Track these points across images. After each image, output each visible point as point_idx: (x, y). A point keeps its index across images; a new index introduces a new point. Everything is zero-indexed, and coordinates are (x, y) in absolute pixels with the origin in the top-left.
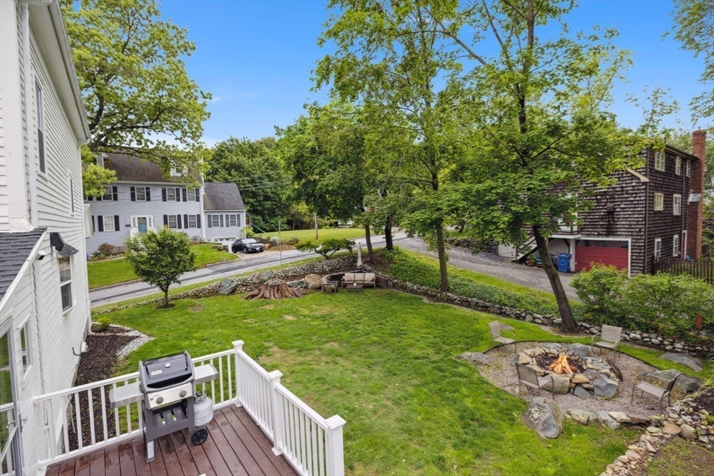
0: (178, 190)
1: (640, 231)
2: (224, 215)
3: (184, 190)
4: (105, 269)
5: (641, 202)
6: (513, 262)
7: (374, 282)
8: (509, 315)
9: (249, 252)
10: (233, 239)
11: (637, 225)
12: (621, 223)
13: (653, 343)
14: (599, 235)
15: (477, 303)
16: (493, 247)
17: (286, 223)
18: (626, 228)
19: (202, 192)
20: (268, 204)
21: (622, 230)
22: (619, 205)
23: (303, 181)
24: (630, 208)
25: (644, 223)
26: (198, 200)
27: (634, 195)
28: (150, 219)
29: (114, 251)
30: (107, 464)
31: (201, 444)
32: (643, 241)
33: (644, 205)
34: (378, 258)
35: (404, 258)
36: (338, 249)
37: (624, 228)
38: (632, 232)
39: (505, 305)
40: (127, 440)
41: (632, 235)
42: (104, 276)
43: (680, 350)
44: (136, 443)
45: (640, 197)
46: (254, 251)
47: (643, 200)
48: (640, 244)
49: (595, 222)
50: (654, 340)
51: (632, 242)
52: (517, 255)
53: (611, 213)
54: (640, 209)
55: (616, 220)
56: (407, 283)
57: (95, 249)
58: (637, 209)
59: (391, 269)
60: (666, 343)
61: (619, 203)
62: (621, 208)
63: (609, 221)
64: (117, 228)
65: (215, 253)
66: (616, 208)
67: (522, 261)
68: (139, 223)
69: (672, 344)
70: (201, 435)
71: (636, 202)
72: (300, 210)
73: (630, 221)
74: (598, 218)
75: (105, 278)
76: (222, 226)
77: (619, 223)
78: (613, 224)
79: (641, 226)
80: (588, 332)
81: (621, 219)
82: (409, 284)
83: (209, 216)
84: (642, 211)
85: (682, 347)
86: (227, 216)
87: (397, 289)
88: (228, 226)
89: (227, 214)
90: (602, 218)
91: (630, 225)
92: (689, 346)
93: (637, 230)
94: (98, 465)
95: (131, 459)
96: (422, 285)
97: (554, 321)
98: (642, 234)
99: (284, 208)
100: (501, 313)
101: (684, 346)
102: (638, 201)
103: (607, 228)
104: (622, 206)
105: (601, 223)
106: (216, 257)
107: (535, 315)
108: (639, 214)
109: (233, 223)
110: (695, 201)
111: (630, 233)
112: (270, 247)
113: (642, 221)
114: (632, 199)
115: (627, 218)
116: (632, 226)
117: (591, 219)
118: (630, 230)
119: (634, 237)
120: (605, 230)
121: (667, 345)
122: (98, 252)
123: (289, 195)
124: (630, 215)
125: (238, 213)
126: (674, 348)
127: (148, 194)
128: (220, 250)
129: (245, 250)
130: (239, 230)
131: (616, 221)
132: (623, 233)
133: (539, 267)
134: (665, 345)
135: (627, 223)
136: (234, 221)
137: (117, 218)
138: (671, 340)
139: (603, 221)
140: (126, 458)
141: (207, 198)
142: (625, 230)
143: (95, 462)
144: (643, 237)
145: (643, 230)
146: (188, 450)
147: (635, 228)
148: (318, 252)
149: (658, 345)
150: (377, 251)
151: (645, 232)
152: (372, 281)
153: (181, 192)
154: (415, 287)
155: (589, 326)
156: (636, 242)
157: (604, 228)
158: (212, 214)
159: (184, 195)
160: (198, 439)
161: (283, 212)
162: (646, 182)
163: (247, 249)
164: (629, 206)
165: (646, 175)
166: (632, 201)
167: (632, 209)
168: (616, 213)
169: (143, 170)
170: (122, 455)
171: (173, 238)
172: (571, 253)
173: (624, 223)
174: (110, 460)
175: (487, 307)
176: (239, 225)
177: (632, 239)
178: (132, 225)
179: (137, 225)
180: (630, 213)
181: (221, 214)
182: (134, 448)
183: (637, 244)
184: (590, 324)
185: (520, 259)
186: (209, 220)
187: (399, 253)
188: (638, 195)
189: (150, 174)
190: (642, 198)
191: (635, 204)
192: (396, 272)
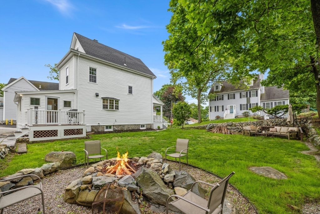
2: (273, 102)
3: (250, 93)
26: (257, 96)
28: (235, 106)
29: (220, 118)
64: (223, 110)
68: (230, 108)
83: (264, 103)
86: (276, 103)
122: (216, 118)
125: (284, 101)
137: (223, 107)
153: (248, 93)
158: (266, 102)
178: (228, 109)
179: (230, 109)
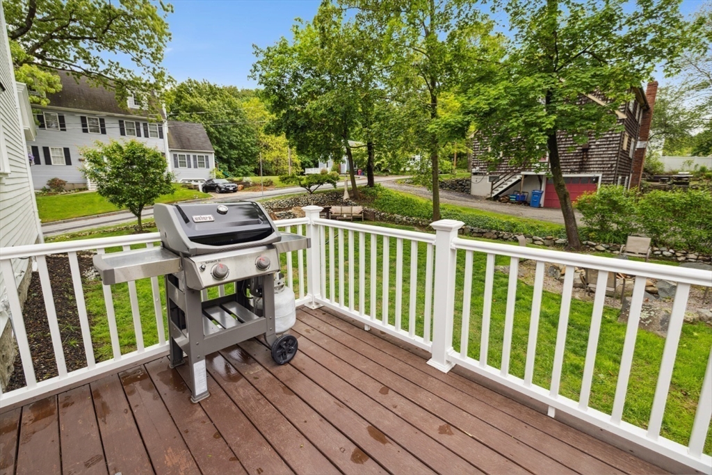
0: (138, 124)
1: (612, 167)
2: (191, 155)
3: (145, 125)
4: (57, 203)
5: (617, 139)
6: (487, 199)
7: (362, 215)
8: (507, 239)
9: (222, 192)
10: (202, 181)
11: (609, 161)
12: (594, 160)
13: (664, 256)
14: (572, 171)
15: (472, 230)
16: (467, 187)
17: (253, 172)
18: (599, 164)
19: (166, 130)
20: (234, 153)
21: (594, 166)
22: (595, 142)
23: (284, 111)
24: (605, 145)
25: (616, 159)
26: (161, 137)
27: (610, 132)
29: (67, 186)
30: (100, 412)
31: (288, 362)
32: (613, 176)
33: (618, 142)
34: (361, 194)
35: (388, 194)
36: (322, 184)
37: (596, 164)
38: (603, 168)
39: (502, 230)
40: (136, 364)
41: (603, 171)
42: (57, 210)
43: (693, 260)
44: (155, 368)
45: (616, 134)
46: (227, 191)
47: (618, 137)
48: (610, 179)
49: (569, 159)
50: (665, 253)
51: (602, 178)
52: (492, 193)
53: (585, 150)
54: (614, 145)
55: (590, 156)
56: (395, 215)
57: (44, 184)
58: (611, 146)
59: (376, 204)
60: (678, 254)
61: (594, 141)
62: (596, 145)
63: (583, 158)
64: (69, 162)
65: (185, 190)
66: (591, 146)
67: (496, 198)
69: (685, 255)
70: (285, 348)
71: (611, 139)
72: (267, 159)
73: (603, 158)
74: (572, 156)
75: (59, 212)
76: (190, 167)
77: (592, 160)
78: (587, 161)
79: (613, 162)
80: (594, 249)
81: (594, 156)
82: (399, 217)
83: (175, 156)
84: (616, 147)
85: (696, 257)
86: (194, 157)
87: (384, 221)
88: (196, 167)
89: (195, 154)
90: (577, 156)
91: (603, 161)
92: (703, 256)
93: (609, 166)
94: (78, 419)
95: (155, 398)
96: (411, 217)
97: (556, 242)
98: (613, 169)
99: (251, 156)
100: (498, 238)
101: (698, 256)
102: (613, 137)
103: (580, 165)
104: (597, 143)
105: (575, 160)
106: (187, 194)
107: (534, 237)
108: (613, 151)
109: (202, 165)
110: (642, 147)
111: (602, 169)
112: (243, 189)
113: (614, 157)
114: (608, 136)
115: (600, 154)
116: (605, 163)
117: (566, 156)
118: (602, 166)
119: (605, 173)
120: (578, 167)
121: (679, 257)
122: (48, 187)
123: (269, 126)
124: (604, 151)
125: (207, 154)
126: (687, 259)
127: (103, 125)
128: (190, 188)
129: (218, 189)
130: (208, 171)
131: (589, 158)
132: (595, 169)
133: (512, 203)
134: (677, 256)
135: (600, 159)
136: (202, 163)
137: (67, 151)
138: (685, 252)
139: (576, 159)
140: (143, 398)
141: (171, 136)
142: (597, 166)
143: (70, 410)
144: (614, 172)
145: (615, 165)
146: (268, 375)
147: (607, 164)
148: (302, 186)
149: (670, 257)
150: (360, 188)
151: (616, 167)
152: (361, 213)
153: (141, 125)
154: (404, 219)
155: (595, 244)
156: (606, 177)
157: (576, 165)
158: (178, 154)
159: (146, 131)
160: (283, 354)
161: (250, 160)
162: (624, 119)
163: (220, 188)
164: (604, 143)
165: (624, 112)
166: (608, 138)
167: (606, 146)
168: (590, 150)
169: (94, 98)
170: (132, 392)
171: (144, 151)
172: (542, 190)
173: (597, 159)
174: (104, 404)
175: (483, 233)
176: (208, 167)
177: (603, 174)
180: (604, 149)
181: (188, 154)
182: (155, 378)
183: (607, 179)
184: (595, 242)
185: (494, 197)
186: (175, 159)
187: (381, 190)
188: (614, 132)
189: (104, 103)
190: (618, 135)
191: (610, 141)
192: (382, 206)
